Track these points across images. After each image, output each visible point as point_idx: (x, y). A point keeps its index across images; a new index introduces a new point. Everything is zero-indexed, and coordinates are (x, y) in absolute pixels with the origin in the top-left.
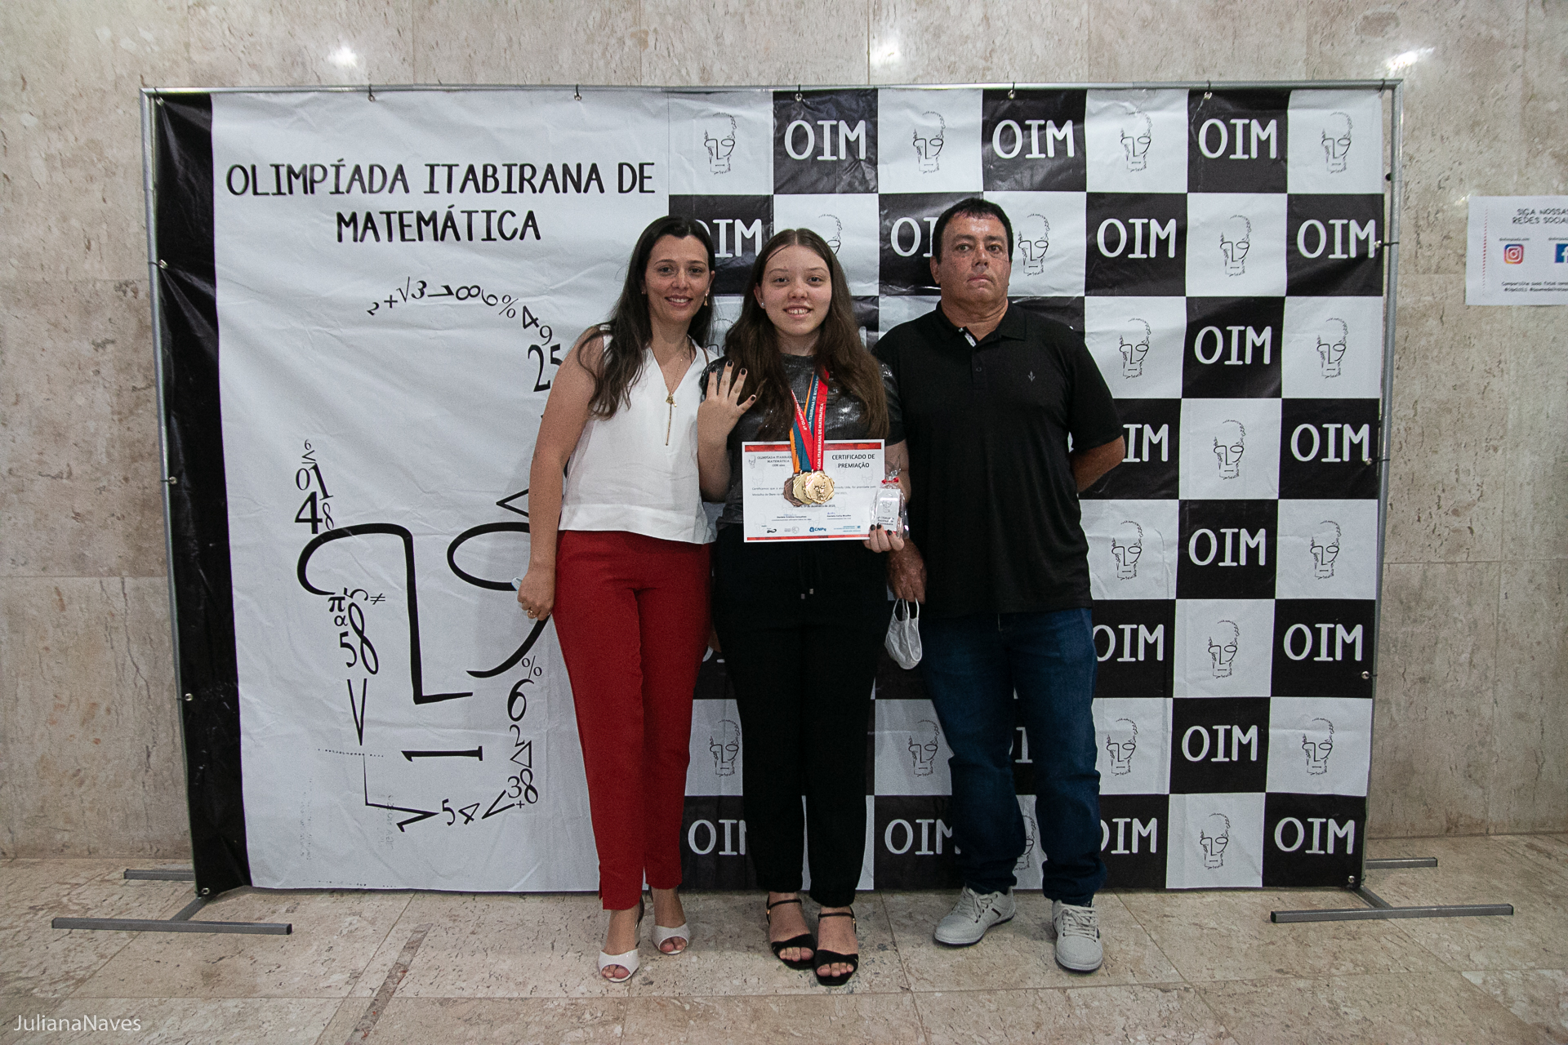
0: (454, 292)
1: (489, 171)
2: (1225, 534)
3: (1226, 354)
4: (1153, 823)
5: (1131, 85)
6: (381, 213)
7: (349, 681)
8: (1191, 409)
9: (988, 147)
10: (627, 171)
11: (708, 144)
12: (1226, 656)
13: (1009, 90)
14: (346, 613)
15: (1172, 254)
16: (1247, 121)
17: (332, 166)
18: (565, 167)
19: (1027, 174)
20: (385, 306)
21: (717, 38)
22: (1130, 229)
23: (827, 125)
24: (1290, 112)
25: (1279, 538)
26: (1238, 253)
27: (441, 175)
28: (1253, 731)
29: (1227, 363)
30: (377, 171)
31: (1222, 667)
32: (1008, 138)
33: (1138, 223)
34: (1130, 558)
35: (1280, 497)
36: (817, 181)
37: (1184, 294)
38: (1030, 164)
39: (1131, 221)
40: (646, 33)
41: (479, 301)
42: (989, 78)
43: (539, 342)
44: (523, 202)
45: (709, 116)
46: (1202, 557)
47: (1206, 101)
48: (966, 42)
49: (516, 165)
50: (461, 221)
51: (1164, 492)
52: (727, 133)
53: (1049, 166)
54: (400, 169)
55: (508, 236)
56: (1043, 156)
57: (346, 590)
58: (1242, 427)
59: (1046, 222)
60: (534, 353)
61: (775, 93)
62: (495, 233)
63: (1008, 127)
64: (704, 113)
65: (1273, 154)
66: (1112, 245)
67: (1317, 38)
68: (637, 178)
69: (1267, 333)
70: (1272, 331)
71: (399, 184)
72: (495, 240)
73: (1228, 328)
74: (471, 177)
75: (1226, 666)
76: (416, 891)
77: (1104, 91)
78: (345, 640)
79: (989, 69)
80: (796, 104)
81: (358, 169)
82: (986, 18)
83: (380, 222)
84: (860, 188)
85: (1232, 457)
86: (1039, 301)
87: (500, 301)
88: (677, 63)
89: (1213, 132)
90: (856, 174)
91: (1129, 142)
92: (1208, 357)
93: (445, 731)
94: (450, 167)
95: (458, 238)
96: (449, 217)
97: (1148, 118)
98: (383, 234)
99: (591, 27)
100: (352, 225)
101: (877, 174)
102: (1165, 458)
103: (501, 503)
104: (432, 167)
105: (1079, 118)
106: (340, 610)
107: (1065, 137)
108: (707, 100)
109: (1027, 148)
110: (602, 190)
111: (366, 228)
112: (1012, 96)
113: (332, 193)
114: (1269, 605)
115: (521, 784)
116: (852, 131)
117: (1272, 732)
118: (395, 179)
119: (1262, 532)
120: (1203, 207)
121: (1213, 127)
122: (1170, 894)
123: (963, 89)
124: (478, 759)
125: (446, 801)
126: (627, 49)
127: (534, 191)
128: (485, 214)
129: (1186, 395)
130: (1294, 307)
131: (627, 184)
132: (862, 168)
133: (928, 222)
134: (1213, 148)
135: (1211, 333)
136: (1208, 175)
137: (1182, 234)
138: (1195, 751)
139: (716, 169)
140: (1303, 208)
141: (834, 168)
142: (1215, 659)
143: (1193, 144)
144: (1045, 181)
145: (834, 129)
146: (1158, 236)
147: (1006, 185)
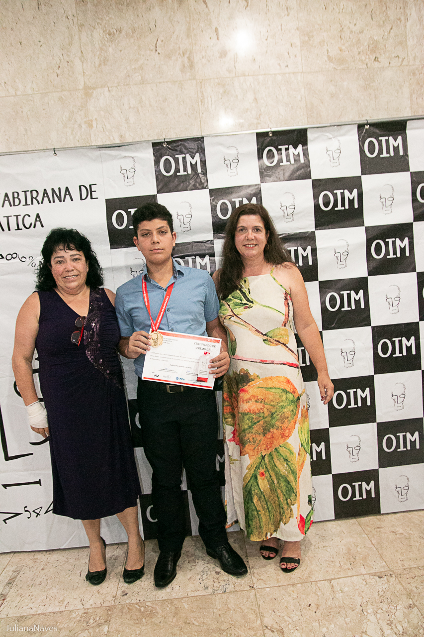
0: (5, 257)
1: (16, 195)
2: (395, 341)
4: (372, 483)
5: (329, 125)
8: (373, 281)
10: (83, 189)
11: (122, 172)
12: (400, 400)
13: (269, 132)
15: (356, 206)
16: (387, 138)
18: (53, 190)
19: (281, 172)
21: (126, 120)
22: (335, 195)
23: (180, 157)
24: (407, 131)
25: (421, 340)
26: (389, 203)
28: (416, 434)
31: (399, 405)
32: (270, 155)
33: (339, 192)
34: (350, 357)
35: (420, 320)
36: (179, 185)
39: (335, 192)
40: (92, 121)
41: (17, 260)
42: (259, 128)
44: (33, 209)
45: (121, 158)
46: (384, 353)
47: (366, 129)
48: (247, 112)
49: (28, 191)
50: (4, 222)
51: (363, 323)
52: (131, 165)
53: (292, 168)
55: (28, 226)
56: (289, 163)
58: (399, 288)
59: (293, 196)
61: (153, 143)
62: (21, 226)
63: (270, 151)
64: (118, 157)
65: (401, 153)
66: (326, 204)
67: (415, 96)
68: (89, 192)
69: (406, 240)
72: (21, 229)
75: (401, 405)
76: (15, 552)
77: (316, 129)
79: (259, 123)
82: (256, 99)
84: (200, 187)
85: (395, 303)
86: (293, 235)
87: (28, 259)
88: (108, 134)
89: (371, 144)
90: (197, 180)
92: (378, 255)
93: (21, 473)
95: (3, 230)
97: (339, 140)
99: (64, 120)
101: (207, 179)
102: (363, 306)
105: (305, 143)
108: (118, 150)
109: (280, 161)
110: (72, 200)
112: (271, 135)
114: (419, 373)
119: (413, 338)
120: (370, 182)
121: (371, 142)
122: (382, 516)
123: (246, 134)
124: (39, 485)
125: (26, 507)
126: (83, 130)
127: (39, 203)
128: (15, 217)
129: (369, 275)
130: (418, 227)
131: (84, 196)
132: (199, 177)
133: (235, 201)
134: (372, 152)
135: (378, 243)
136: (370, 166)
137: (360, 196)
138: (389, 447)
139: (128, 184)
140: (418, 178)
141: (186, 178)
142: (395, 402)
143: (362, 151)
144: (290, 176)
145: (184, 158)
146: (349, 198)
147: (271, 179)
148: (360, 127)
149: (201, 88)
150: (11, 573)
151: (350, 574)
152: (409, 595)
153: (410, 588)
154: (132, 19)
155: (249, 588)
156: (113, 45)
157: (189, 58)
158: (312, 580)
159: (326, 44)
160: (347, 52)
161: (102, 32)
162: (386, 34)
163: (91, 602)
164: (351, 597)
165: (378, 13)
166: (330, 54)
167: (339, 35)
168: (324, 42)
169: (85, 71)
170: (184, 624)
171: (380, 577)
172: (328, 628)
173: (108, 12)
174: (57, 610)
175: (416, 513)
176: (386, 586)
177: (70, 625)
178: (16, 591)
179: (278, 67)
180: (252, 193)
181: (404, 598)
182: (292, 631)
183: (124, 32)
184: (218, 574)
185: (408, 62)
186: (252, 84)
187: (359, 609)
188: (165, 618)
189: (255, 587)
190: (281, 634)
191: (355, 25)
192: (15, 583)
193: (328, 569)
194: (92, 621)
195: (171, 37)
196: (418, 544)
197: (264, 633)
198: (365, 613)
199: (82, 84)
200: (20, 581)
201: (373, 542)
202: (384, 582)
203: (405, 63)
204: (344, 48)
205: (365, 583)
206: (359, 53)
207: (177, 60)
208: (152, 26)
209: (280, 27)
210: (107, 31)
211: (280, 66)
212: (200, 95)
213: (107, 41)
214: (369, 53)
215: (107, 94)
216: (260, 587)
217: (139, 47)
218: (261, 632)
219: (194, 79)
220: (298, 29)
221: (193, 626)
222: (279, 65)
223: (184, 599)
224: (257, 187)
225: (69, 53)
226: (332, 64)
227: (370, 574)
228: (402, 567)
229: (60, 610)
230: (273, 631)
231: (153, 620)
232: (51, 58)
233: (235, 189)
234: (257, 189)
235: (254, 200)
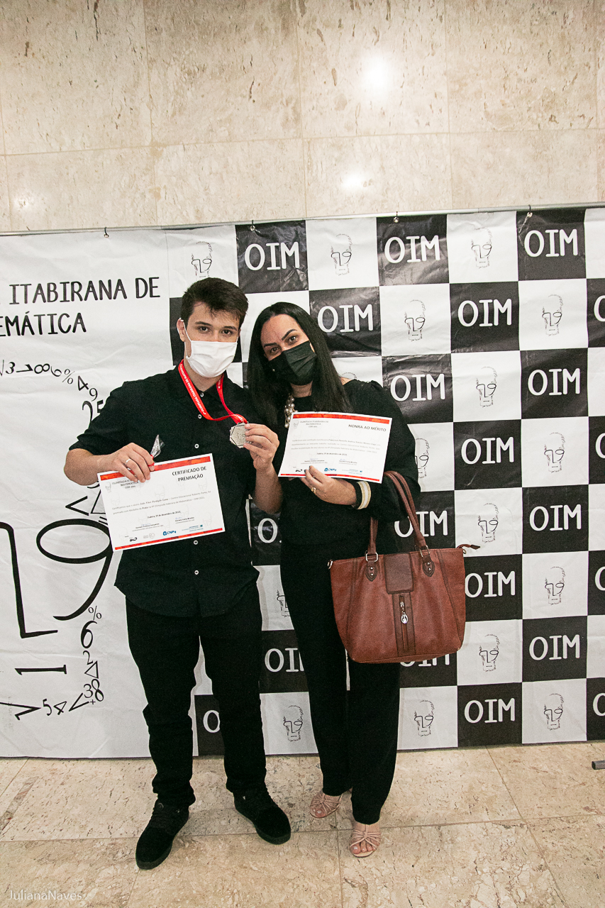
0: (33, 368)
1: (52, 288)
2: (554, 509)
3: (550, 388)
4: (512, 701)
5: (477, 210)
8: (528, 425)
10: (141, 283)
11: (194, 263)
12: (556, 590)
13: (394, 217)
15: (509, 322)
16: (557, 231)
18: (101, 282)
19: (409, 273)
21: (205, 190)
22: (481, 307)
23: (272, 246)
24: (585, 223)
25: (589, 510)
26: (554, 320)
27: (20, 290)
28: (577, 638)
31: (554, 597)
32: (395, 248)
33: (486, 303)
34: (491, 528)
35: (590, 483)
36: (268, 283)
39: (481, 301)
40: (159, 189)
41: (50, 373)
42: (382, 209)
43: (90, 399)
44: (73, 308)
45: (193, 244)
46: (539, 525)
47: (529, 219)
49: (68, 283)
50: (34, 322)
52: (206, 255)
53: (422, 268)
55: (65, 330)
56: (419, 260)
58: (562, 437)
59: (423, 305)
60: (86, 406)
61: (236, 226)
62: (56, 329)
63: (395, 242)
64: (190, 243)
65: (575, 253)
66: (468, 318)
68: (148, 287)
69: (577, 372)
72: (57, 333)
74: (39, 292)
75: (557, 597)
76: (29, 758)
77: (460, 215)
82: (382, 168)
84: (297, 288)
85: (557, 457)
86: (420, 358)
87: (63, 372)
88: (180, 208)
89: (535, 240)
90: (294, 278)
91: (476, 248)
92: (538, 390)
93: (42, 655)
94: (26, 286)
95: (33, 333)
96: (26, 319)
97: (489, 232)
99: (123, 187)
101: (307, 277)
102: (512, 460)
103: (69, 507)
104: (14, 287)
105: (443, 234)
108: (191, 233)
109: (408, 256)
110: (125, 297)
112: (396, 221)
114: (584, 555)
115: (92, 689)
117: (589, 638)
119: (578, 507)
120: (530, 291)
121: (534, 236)
122: (523, 747)
123: (363, 218)
124: (63, 672)
125: (45, 700)
126: (147, 200)
127: (81, 300)
128: (50, 316)
129: (524, 416)
130: (595, 355)
131: (141, 293)
132: (297, 274)
133: (343, 309)
134: (534, 250)
135: (538, 374)
136: (532, 268)
137: (516, 309)
138: (538, 653)
140: (597, 288)
141: (278, 275)
142: (549, 592)
143: (521, 248)
144: (420, 277)
145: (277, 248)
146: (499, 311)
147: (395, 281)
148: (520, 214)
149: (309, 150)
150: (21, 786)
151: (467, 821)
152: (542, 853)
153: (546, 844)
154: (220, 53)
155: (329, 828)
156: (193, 89)
157: (294, 108)
158: (415, 824)
159: (483, 96)
160: (513, 108)
161: (178, 70)
162: (568, 84)
163: (122, 830)
164: (464, 850)
165: (558, 55)
166: (489, 110)
167: (503, 83)
168: (481, 92)
169: (153, 122)
170: (239, 868)
171: (507, 827)
172: (426, 888)
173: (189, 44)
174: (77, 837)
175: (570, 745)
176: (513, 839)
177: (91, 858)
178: (26, 808)
179: (416, 124)
180: (367, 298)
181: (535, 856)
182: (378, 888)
183: (208, 71)
184: (292, 807)
185: (597, 124)
186: (379, 148)
187: (471, 866)
188: (215, 858)
189: (338, 826)
190: (364, 890)
191: (526, 70)
192: (25, 799)
193: (437, 811)
194: (120, 855)
195: (271, 79)
196: (565, 787)
197: (341, 887)
198: (479, 872)
199: (149, 139)
200: (31, 797)
201: (505, 780)
202: (510, 834)
203: (592, 125)
204: (508, 101)
205: (485, 833)
206: (529, 109)
207: (278, 111)
208: (247, 64)
209: (420, 71)
210: (186, 69)
211: (419, 124)
212: (306, 159)
213: (185, 83)
214: (542, 109)
215: (181, 153)
216: (345, 828)
217: (228, 91)
218: (338, 885)
219: (300, 137)
220: (445, 74)
221: (250, 871)
222: (418, 122)
223: (243, 836)
224: (373, 291)
225: (133, 97)
226: (491, 124)
227: (495, 823)
228: (538, 817)
229: (81, 838)
230: (353, 886)
231: (199, 860)
232: (110, 104)
233: (344, 293)
234: (374, 293)
235: (369, 308)
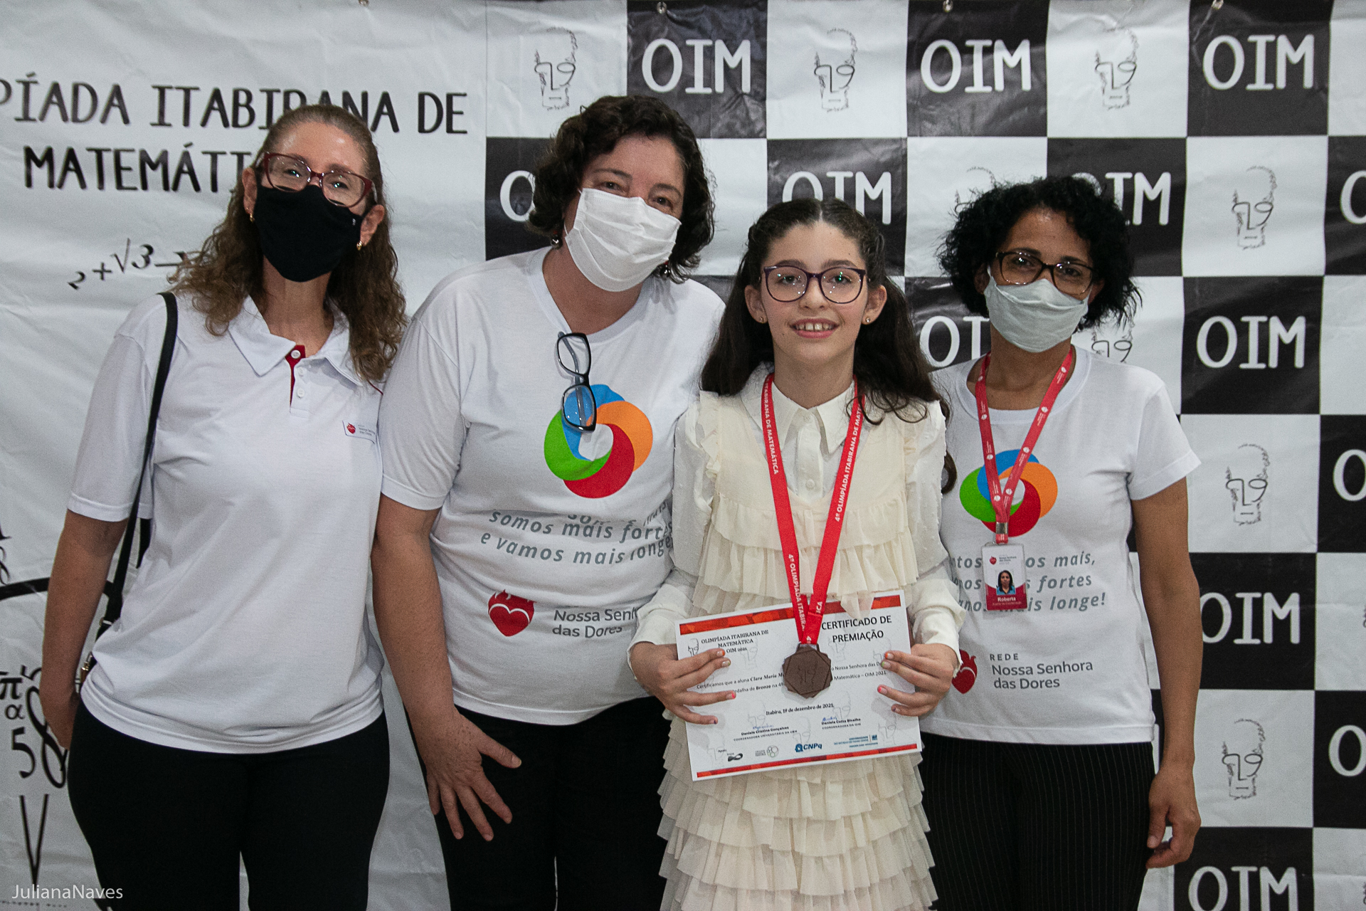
1: (242, 99)
2: (1243, 600)
3: (1242, 354)
6: (90, 150)
7: (22, 798)
8: (1193, 428)
9: (915, 77)
10: (429, 102)
11: (540, 69)
12: (1247, 769)
14: (21, 702)
16: (1271, 38)
17: (19, 82)
18: (346, 95)
19: (966, 113)
20: (93, 278)
22: (1107, 186)
23: (699, 45)
24: (1334, 25)
25: (1318, 607)
26: (1257, 218)
27: (175, 101)
28: (1290, 876)
29: (1243, 366)
30: (84, 95)
31: (1242, 784)
32: (942, 63)
33: (1119, 178)
35: (1320, 550)
37: (1179, 273)
38: (969, 100)
45: (540, 32)
46: (1211, 631)
47: (1216, 13)
49: (278, 91)
50: (202, 166)
52: (565, 54)
53: (997, 101)
54: (117, 92)
56: (989, 89)
57: (24, 669)
58: (1265, 454)
59: (992, 178)
61: (630, 2)
63: (942, 51)
64: (534, 28)
65: (1308, 82)
68: (444, 113)
69: (1299, 326)
70: (1307, 322)
71: (115, 112)
73: (1244, 319)
75: (1248, 783)
78: (20, 739)
80: (657, 18)
81: (56, 89)
83: (87, 163)
85: (1252, 495)
89: (1224, 56)
90: (738, 112)
91: (1106, 69)
92: (1217, 358)
94: (187, 91)
95: (197, 187)
96: (186, 157)
97: (1133, 37)
98: (91, 179)
100: (46, 167)
101: (765, 113)
104: (162, 90)
105: (1038, 37)
106: (15, 696)
107: (1020, 63)
108: (538, 9)
109: (967, 80)
110: (396, 129)
111: (66, 169)
112: (948, 8)
113: (18, 120)
114: (1305, 699)
116: (732, 53)
117: (1317, 877)
118: (110, 104)
119: (1294, 598)
120: (1209, 156)
121: (1224, 47)
128: (235, 157)
129: (1187, 409)
130: (1337, 290)
131: (430, 122)
132: (745, 104)
133: (833, 179)
134: (1224, 76)
135: (1219, 326)
136: (1216, 112)
137: (1178, 192)
138: (1207, 901)
139: (549, 104)
140: (1349, 155)
141: (708, 104)
142: (1232, 773)
143: (1196, 70)
144: (989, 123)
145: (709, 51)
146: (1145, 195)
147: (938, 128)
148: (1199, 4)
180: (883, 159)
224: (895, 146)
233: (838, 147)
234: (896, 150)
235: (886, 180)
